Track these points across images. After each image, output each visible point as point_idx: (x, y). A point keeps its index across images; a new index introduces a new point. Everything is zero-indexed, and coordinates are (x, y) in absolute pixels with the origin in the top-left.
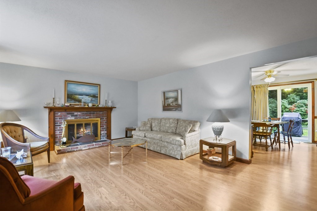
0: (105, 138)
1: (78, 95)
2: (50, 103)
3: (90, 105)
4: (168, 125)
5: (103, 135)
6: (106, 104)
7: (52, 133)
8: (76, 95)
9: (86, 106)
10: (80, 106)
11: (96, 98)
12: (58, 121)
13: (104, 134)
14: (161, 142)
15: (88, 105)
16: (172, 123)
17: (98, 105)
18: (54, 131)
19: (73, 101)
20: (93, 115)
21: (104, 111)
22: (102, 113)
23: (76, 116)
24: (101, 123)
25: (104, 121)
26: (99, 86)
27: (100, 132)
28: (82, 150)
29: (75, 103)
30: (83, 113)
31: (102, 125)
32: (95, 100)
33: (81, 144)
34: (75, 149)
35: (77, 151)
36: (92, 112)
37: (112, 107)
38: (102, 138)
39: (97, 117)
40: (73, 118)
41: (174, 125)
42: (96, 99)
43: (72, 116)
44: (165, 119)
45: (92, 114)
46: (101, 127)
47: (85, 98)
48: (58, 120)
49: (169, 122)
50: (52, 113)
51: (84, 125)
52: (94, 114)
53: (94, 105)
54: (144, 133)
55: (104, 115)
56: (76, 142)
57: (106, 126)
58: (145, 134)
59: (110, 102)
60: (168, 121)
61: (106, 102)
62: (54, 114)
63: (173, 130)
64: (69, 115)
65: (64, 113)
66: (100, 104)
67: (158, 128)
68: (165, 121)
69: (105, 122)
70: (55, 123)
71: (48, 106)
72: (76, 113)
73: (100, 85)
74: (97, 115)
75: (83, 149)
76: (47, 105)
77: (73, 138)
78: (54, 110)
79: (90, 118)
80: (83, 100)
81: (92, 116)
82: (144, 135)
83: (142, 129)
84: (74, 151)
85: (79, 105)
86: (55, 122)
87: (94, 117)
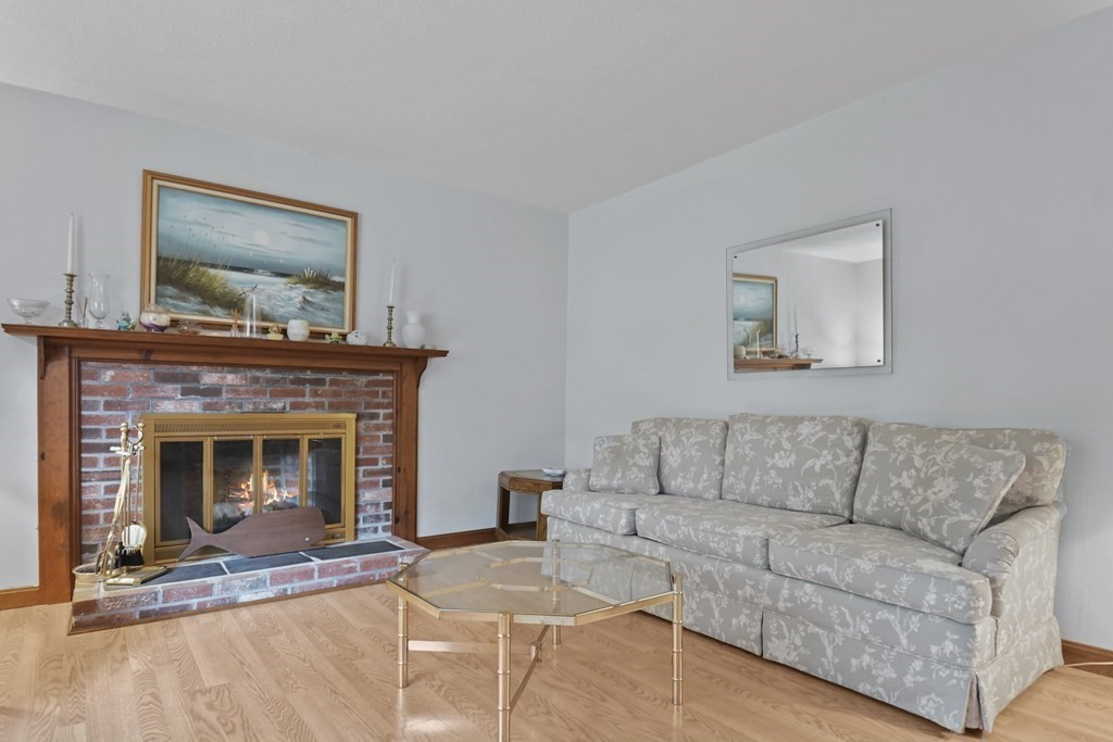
0: (385, 529)
1: (225, 267)
2: (43, 305)
3: (298, 331)
4: (784, 461)
5: (371, 511)
6: (390, 328)
7: (61, 492)
8: (214, 266)
9: (274, 336)
10: (234, 333)
11: (336, 294)
12: (100, 420)
13: (378, 505)
14: (768, 577)
15: (284, 332)
16: (821, 443)
17: (344, 336)
18: (76, 480)
19: (193, 302)
20: (315, 394)
21: (377, 372)
22: (369, 384)
23: (214, 391)
24: (358, 438)
25: (378, 428)
26: (349, 220)
27: (357, 496)
28: (233, 605)
29: (205, 313)
30: (256, 380)
31: (367, 451)
32: (328, 305)
33: (233, 567)
34: (189, 596)
35: (202, 610)
36: (309, 375)
37: (427, 347)
38: (365, 530)
39: (335, 407)
40: (193, 406)
41: (836, 457)
42: (333, 300)
43: (186, 392)
44: (762, 423)
45: (308, 388)
46: (358, 463)
47: (271, 290)
48: (101, 412)
49: (792, 440)
50: (60, 368)
51: (258, 449)
52: (320, 389)
53: (322, 335)
54: (626, 505)
55: (376, 394)
56: (208, 550)
57: (390, 461)
58: (633, 512)
59: (413, 318)
60: (786, 434)
61: (390, 319)
62: (75, 377)
63: (824, 492)
64: (170, 386)
65: (138, 373)
66: (353, 328)
67: (705, 476)
68: (755, 436)
69: (381, 434)
70: (81, 433)
71: (34, 322)
72: (210, 378)
73: (354, 216)
74: (336, 394)
75: (245, 597)
76: (25, 316)
77: (193, 525)
78: (77, 353)
79: (295, 406)
80: (254, 301)
81: (307, 399)
82: (623, 522)
83: (604, 482)
84: (183, 612)
85: (227, 327)
86: (77, 427)
87: (319, 406)
